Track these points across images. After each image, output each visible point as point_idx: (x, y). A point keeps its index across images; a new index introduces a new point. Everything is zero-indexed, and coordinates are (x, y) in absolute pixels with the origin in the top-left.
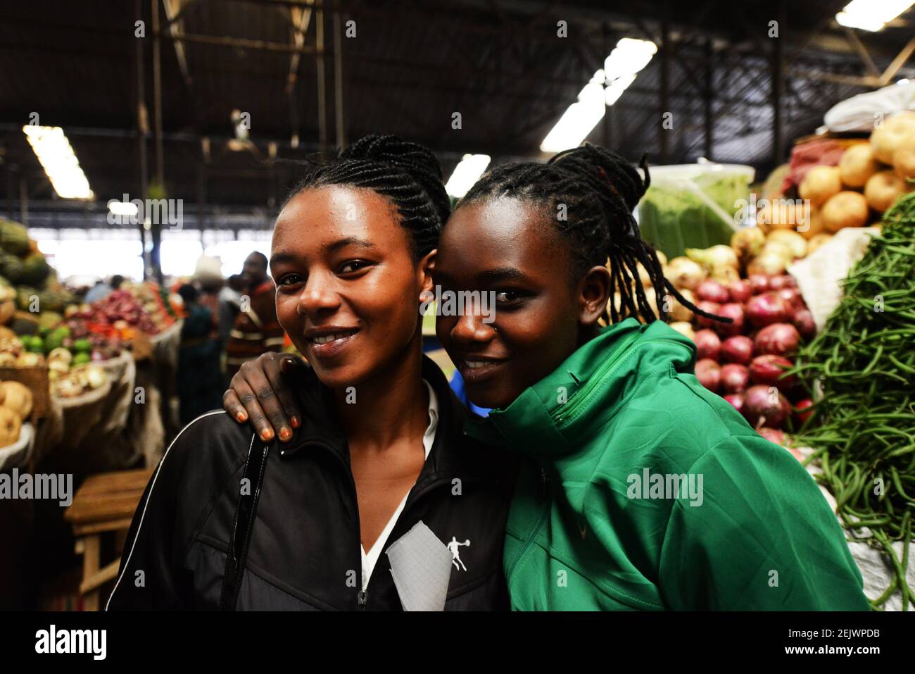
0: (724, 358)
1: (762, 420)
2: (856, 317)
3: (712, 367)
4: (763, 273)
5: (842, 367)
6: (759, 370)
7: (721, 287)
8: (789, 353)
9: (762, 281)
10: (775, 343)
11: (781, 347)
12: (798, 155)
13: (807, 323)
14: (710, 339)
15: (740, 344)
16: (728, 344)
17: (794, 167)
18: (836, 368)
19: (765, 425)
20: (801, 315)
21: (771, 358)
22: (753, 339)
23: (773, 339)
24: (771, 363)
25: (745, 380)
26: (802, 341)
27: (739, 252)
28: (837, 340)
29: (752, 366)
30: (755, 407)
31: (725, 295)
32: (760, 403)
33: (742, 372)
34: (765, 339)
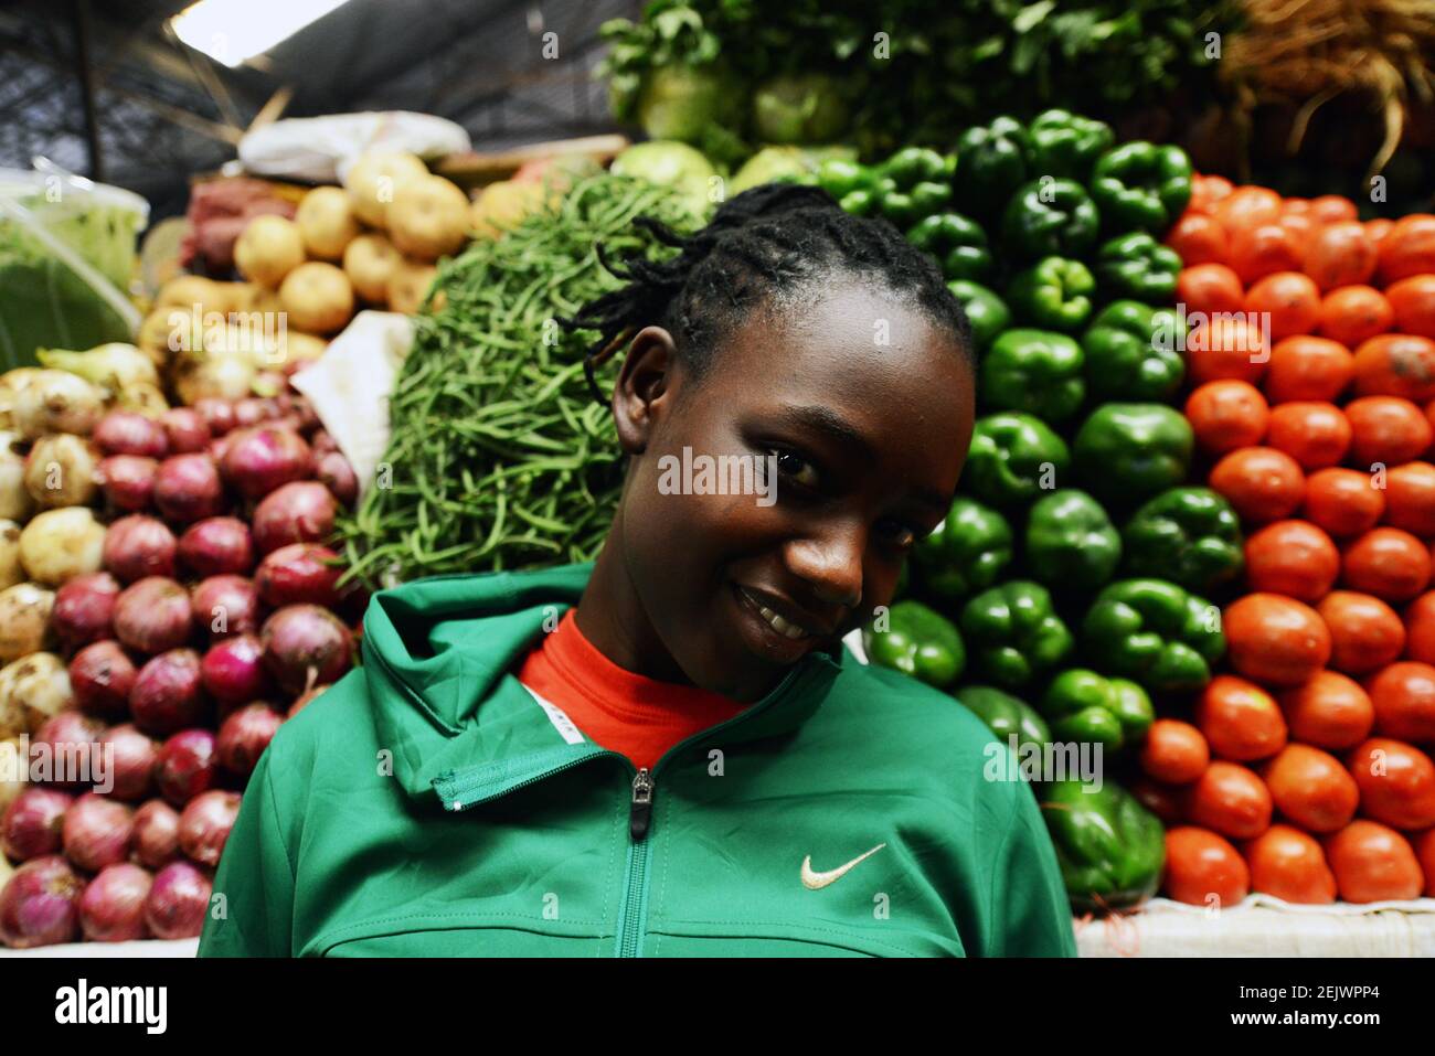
0: (188, 568)
1: (313, 674)
2: (447, 452)
3: (168, 593)
4: (217, 394)
5: (440, 544)
6: (281, 577)
7: (152, 424)
8: (325, 536)
9: (222, 412)
10: (300, 521)
11: (312, 527)
12: (204, 200)
13: (343, 477)
14: (151, 535)
15: (223, 535)
16: (195, 537)
17: (199, 221)
18: (429, 547)
19: (319, 682)
20: (329, 465)
21: (297, 550)
22: (247, 520)
23: (293, 514)
24: (303, 558)
25: (250, 604)
26: (342, 510)
27: (159, 357)
28: (418, 497)
29: (265, 573)
30: (294, 653)
31: (161, 440)
32: (301, 643)
33: (243, 589)
34: (276, 516)
